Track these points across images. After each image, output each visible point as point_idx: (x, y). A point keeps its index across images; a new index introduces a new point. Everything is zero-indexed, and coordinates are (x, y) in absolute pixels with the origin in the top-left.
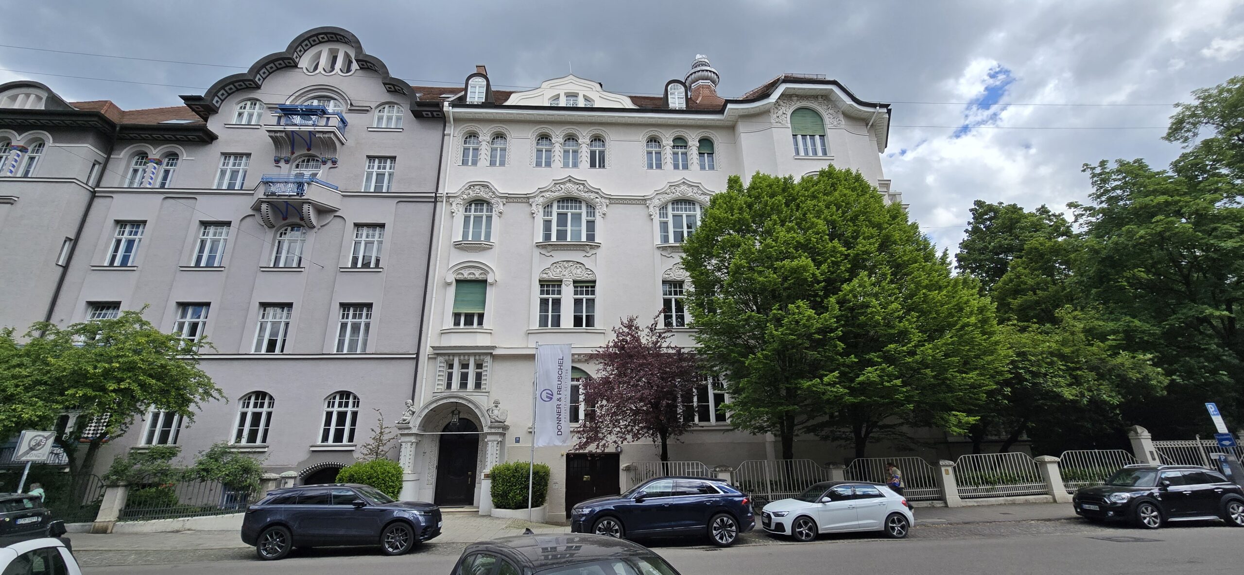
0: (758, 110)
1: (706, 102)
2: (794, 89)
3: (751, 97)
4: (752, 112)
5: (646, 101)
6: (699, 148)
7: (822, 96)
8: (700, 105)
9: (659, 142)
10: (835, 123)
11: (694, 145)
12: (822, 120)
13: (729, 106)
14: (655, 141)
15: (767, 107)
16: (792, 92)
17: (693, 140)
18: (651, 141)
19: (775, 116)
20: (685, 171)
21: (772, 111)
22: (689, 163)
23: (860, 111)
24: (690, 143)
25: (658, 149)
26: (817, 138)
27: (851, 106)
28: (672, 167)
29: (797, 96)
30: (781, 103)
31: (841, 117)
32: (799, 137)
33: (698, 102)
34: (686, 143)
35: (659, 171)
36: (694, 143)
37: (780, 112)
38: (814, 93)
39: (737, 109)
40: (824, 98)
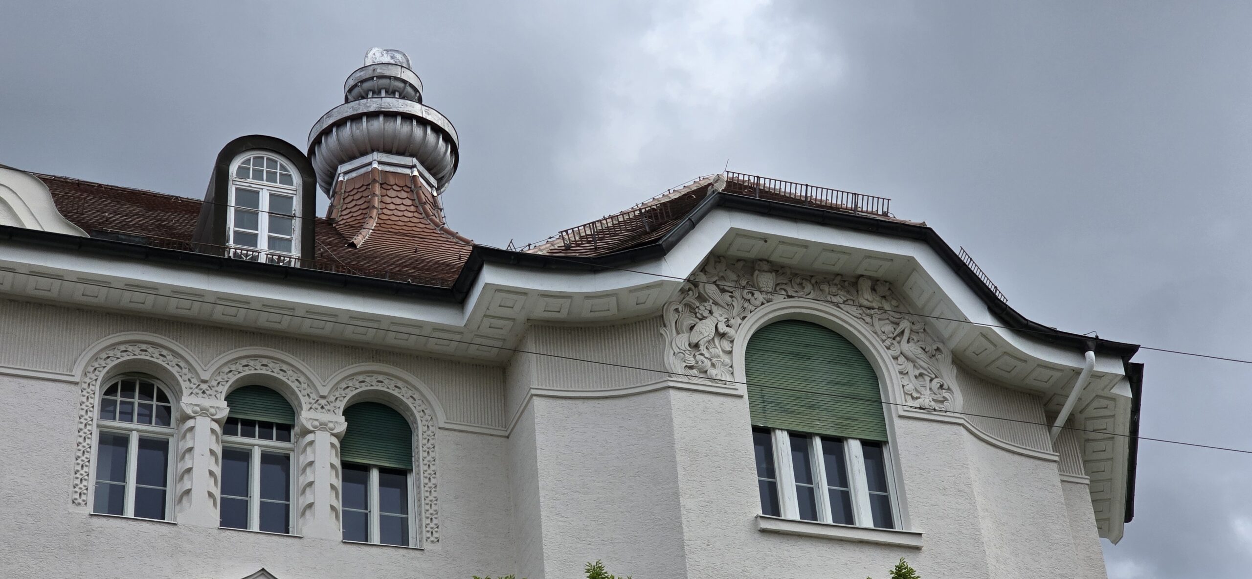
0: (610, 309)
1: (393, 246)
2: (765, 238)
3: (585, 251)
4: (585, 312)
5: (128, 208)
6: (346, 442)
7: (875, 283)
8: (365, 254)
9: (162, 397)
10: (926, 400)
11: (323, 427)
12: (873, 376)
13: (490, 276)
14: (147, 392)
15: (652, 300)
16: (756, 250)
17: (322, 402)
18: (128, 388)
19: (682, 341)
20: (275, 542)
21: (671, 317)
22: (296, 503)
23: (1024, 359)
24: (306, 416)
25: (154, 429)
26: (854, 451)
27: (985, 334)
28: (215, 515)
29: (777, 269)
30: (711, 290)
31: (950, 377)
32: (782, 443)
33: (359, 240)
34: (290, 410)
35: (149, 529)
36: (324, 417)
37: (706, 329)
38: (840, 265)
39: (523, 293)
40: (882, 289)
